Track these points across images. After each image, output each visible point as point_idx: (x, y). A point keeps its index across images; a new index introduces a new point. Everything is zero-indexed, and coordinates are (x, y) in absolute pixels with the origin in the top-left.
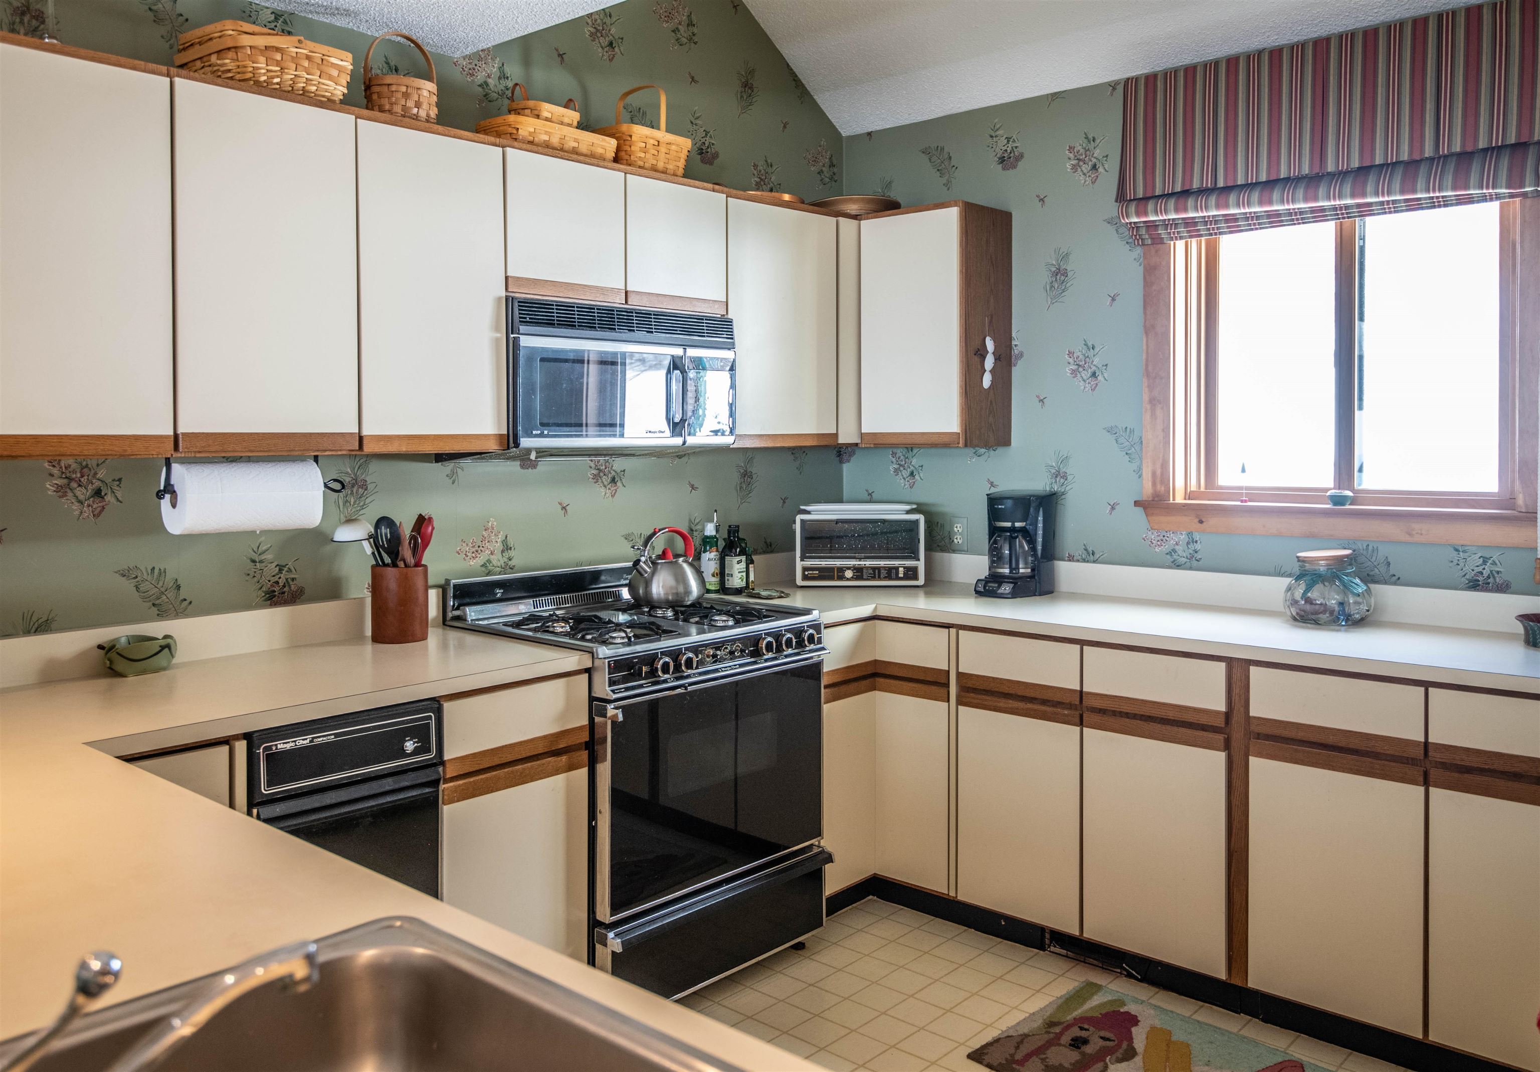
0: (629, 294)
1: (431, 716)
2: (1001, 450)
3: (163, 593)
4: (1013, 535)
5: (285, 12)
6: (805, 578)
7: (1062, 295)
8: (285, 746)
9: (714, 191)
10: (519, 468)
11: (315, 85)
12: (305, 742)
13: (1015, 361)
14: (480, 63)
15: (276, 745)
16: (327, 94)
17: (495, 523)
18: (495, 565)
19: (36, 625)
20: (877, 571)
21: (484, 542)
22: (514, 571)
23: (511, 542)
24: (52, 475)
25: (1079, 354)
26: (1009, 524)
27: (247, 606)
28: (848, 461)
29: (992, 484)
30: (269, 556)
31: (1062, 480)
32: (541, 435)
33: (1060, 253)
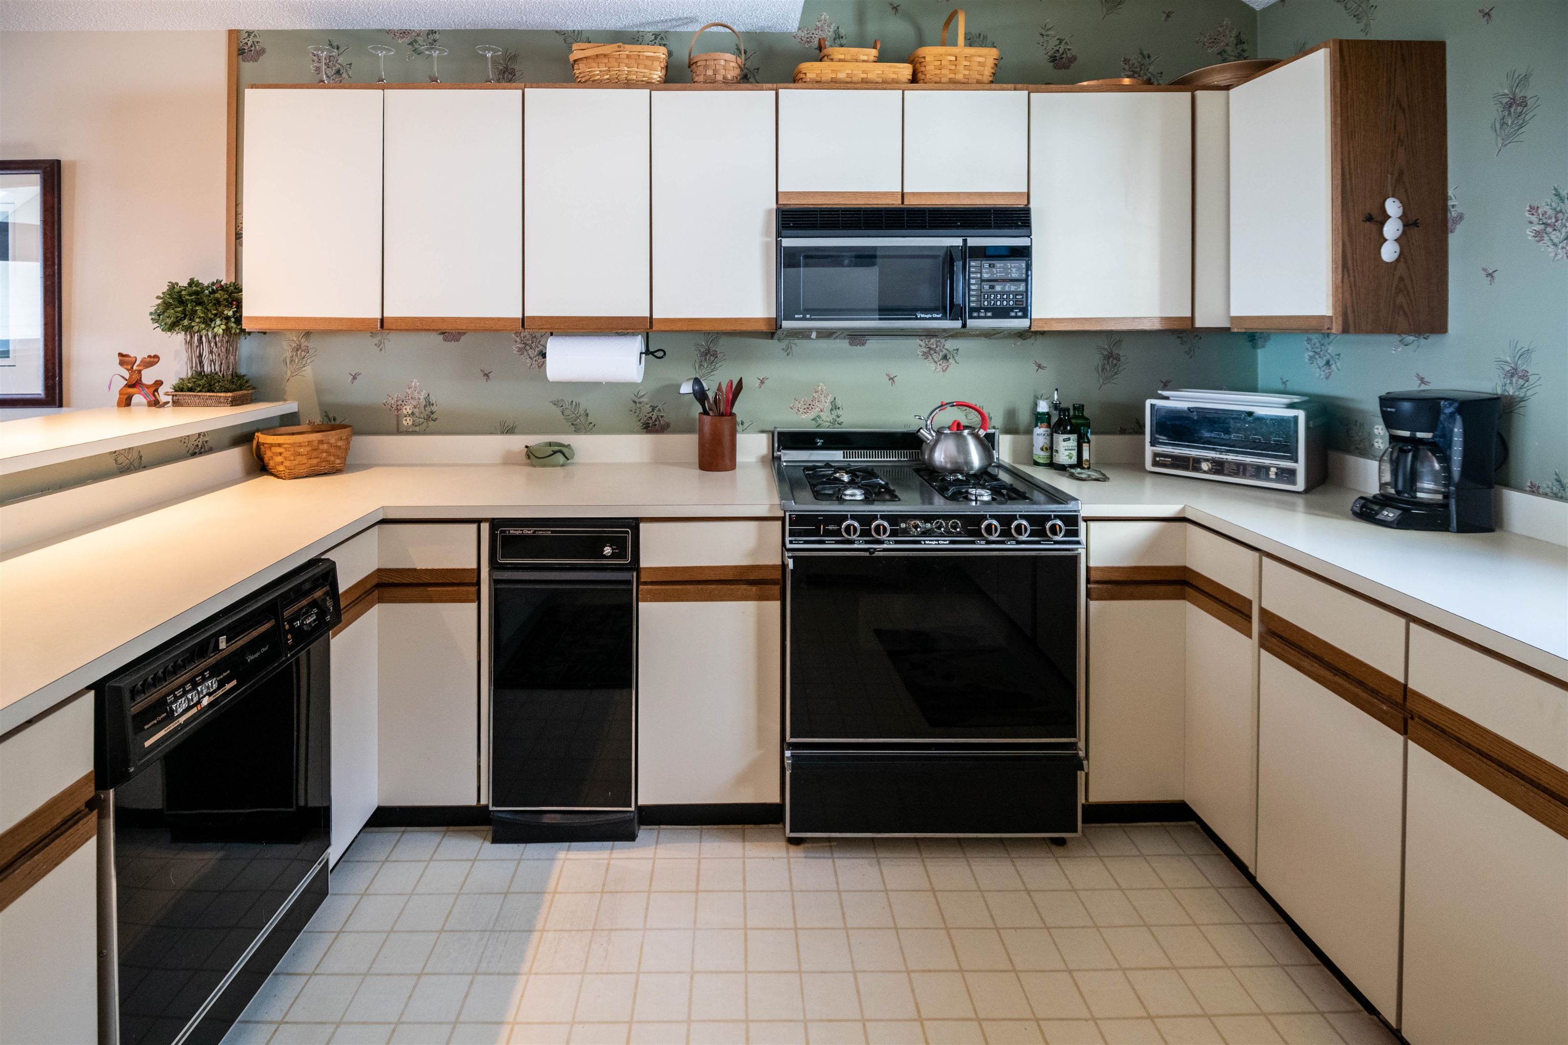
0: (905, 196)
1: (628, 531)
2: (1433, 338)
3: (578, 418)
4: (1405, 448)
5: (662, 32)
6: (1155, 463)
7: (1518, 133)
8: (515, 532)
9: (1015, 90)
10: (848, 345)
11: (634, 74)
12: (529, 532)
13: (1452, 226)
14: (817, 31)
15: (509, 530)
16: (644, 79)
17: (824, 388)
18: (825, 420)
19: (507, 429)
20: (1241, 467)
21: (814, 402)
22: (842, 426)
23: (839, 403)
24: (516, 342)
25: (1547, 208)
26: (1407, 434)
27: (632, 432)
28: (1263, 346)
29: (1422, 381)
30: (644, 400)
31: (1521, 382)
32: (804, 319)
33: (1516, 76)
